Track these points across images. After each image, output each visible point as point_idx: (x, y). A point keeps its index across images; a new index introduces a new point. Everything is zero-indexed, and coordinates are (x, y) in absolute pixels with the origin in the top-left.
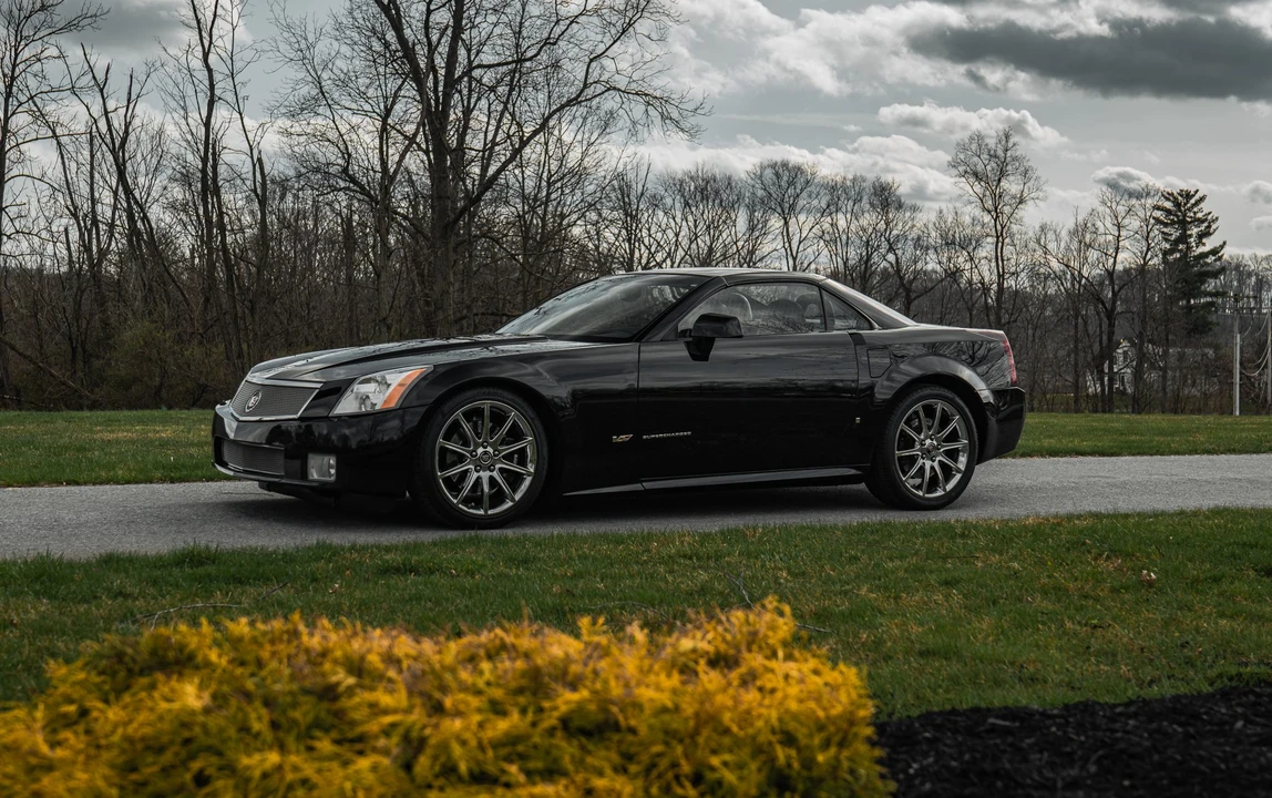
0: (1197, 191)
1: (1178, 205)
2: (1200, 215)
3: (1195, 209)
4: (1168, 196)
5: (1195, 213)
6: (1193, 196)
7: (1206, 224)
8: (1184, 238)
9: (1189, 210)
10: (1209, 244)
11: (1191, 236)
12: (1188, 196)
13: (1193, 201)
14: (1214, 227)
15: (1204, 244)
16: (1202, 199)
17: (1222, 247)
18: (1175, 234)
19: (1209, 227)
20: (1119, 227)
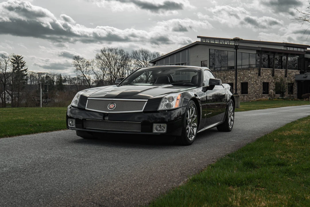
0: (21, 56)
1: (17, 59)
2: (22, 62)
3: (21, 60)
4: (14, 56)
5: (21, 61)
6: (20, 57)
7: (23, 64)
8: (18, 66)
9: (20, 60)
10: (24, 68)
11: (20, 66)
12: (19, 57)
13: (20, 58)
14: (25, 64)
15: (22, 68)
16: (22, 58)
17: (27, 69)
18: (16, 65)
19: (24, 64)
20: (6, 63)
